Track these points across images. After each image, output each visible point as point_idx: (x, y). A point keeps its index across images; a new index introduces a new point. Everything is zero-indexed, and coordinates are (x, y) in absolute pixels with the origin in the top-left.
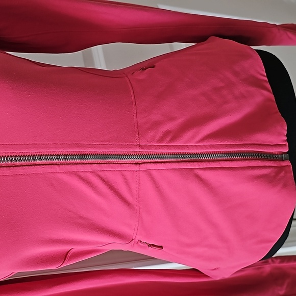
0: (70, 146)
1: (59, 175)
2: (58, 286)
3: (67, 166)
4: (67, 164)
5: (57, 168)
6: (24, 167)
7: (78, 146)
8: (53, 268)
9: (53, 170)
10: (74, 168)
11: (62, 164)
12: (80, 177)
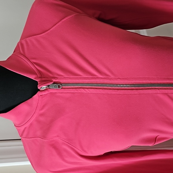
0: (164, 79)
1: (159, 95)
2: (146, 156)
3: (163, 90)
4: (163, 89)
5: (158, 91)
6: (143, 90)
7: (168, 79)
8: (150, 145)
9: (156, 92)
10: (166, 91)
11: (161, 89)
12: (169, 96)
